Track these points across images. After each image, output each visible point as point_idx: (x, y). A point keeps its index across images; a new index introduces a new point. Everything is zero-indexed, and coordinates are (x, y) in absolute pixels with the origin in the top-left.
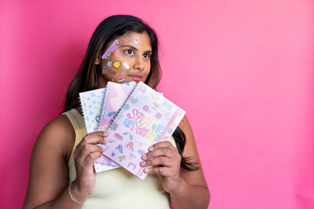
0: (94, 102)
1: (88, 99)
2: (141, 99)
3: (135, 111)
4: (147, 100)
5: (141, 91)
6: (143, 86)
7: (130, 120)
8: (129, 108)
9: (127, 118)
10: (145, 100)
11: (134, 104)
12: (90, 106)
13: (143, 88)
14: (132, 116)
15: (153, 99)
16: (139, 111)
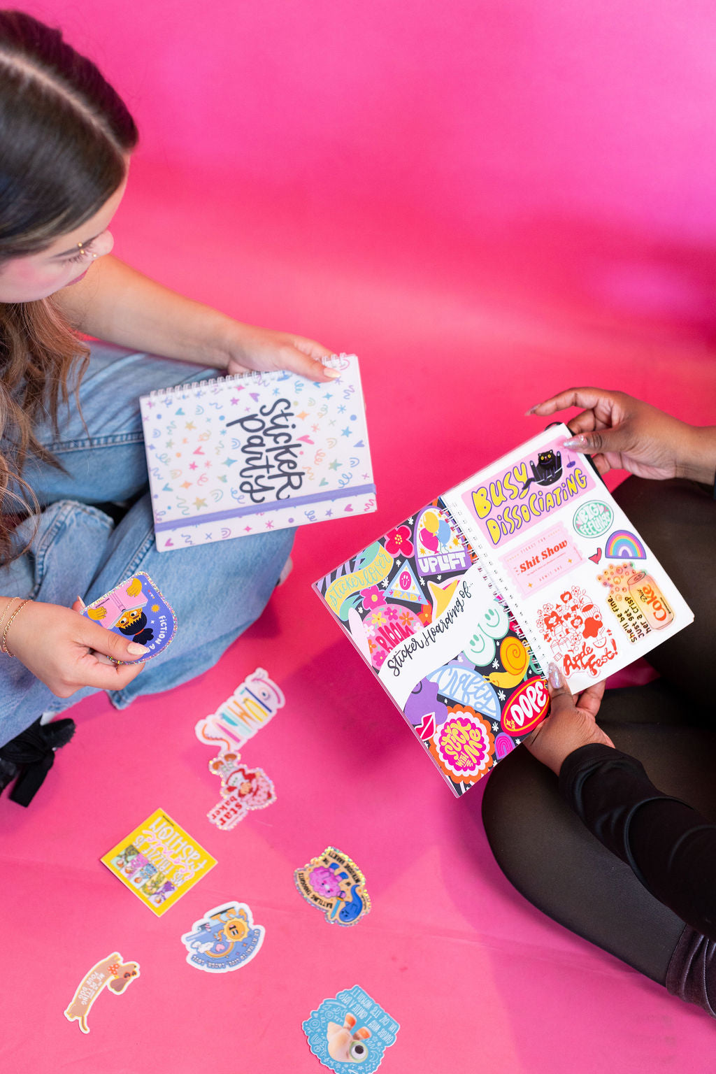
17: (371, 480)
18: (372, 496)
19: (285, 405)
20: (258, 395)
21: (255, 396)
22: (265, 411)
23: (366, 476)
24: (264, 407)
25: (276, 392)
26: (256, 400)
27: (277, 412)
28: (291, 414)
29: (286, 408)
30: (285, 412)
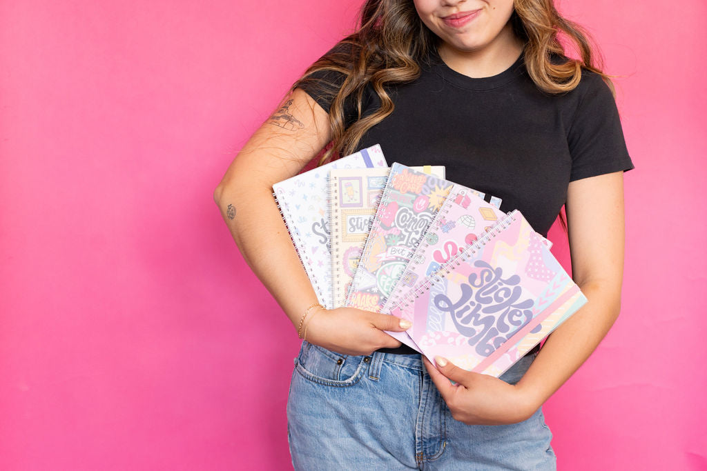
0: (305, 197)
1: (292, 193)
2: (460, 220)
3: (450, 247)
4: (472, 222)
5: (461, 204)
6: (464, 195)
7: (440, 264)
8: (437, 241)
9: (433, 260)
10: (468, 224)
11: (447, 232)
12: (298, 207)
13: (464, 199)
14: (445, 257)
15: (485, 220)
16: (457, 244)
17: (359, 154)
18: (369, 150)
19: (316, 226)
20: (313, 248)
21: (314, 250)
22: (323, 240)
23: (356, 158)
24: (320, 241)
25: (308, 235)
26: (317, 248)
27: (322, 231)
28: (322, 220)
29: (319, 226)
30: (321, 225)
